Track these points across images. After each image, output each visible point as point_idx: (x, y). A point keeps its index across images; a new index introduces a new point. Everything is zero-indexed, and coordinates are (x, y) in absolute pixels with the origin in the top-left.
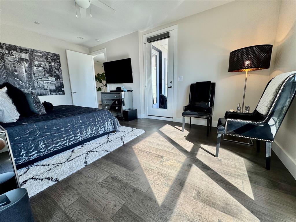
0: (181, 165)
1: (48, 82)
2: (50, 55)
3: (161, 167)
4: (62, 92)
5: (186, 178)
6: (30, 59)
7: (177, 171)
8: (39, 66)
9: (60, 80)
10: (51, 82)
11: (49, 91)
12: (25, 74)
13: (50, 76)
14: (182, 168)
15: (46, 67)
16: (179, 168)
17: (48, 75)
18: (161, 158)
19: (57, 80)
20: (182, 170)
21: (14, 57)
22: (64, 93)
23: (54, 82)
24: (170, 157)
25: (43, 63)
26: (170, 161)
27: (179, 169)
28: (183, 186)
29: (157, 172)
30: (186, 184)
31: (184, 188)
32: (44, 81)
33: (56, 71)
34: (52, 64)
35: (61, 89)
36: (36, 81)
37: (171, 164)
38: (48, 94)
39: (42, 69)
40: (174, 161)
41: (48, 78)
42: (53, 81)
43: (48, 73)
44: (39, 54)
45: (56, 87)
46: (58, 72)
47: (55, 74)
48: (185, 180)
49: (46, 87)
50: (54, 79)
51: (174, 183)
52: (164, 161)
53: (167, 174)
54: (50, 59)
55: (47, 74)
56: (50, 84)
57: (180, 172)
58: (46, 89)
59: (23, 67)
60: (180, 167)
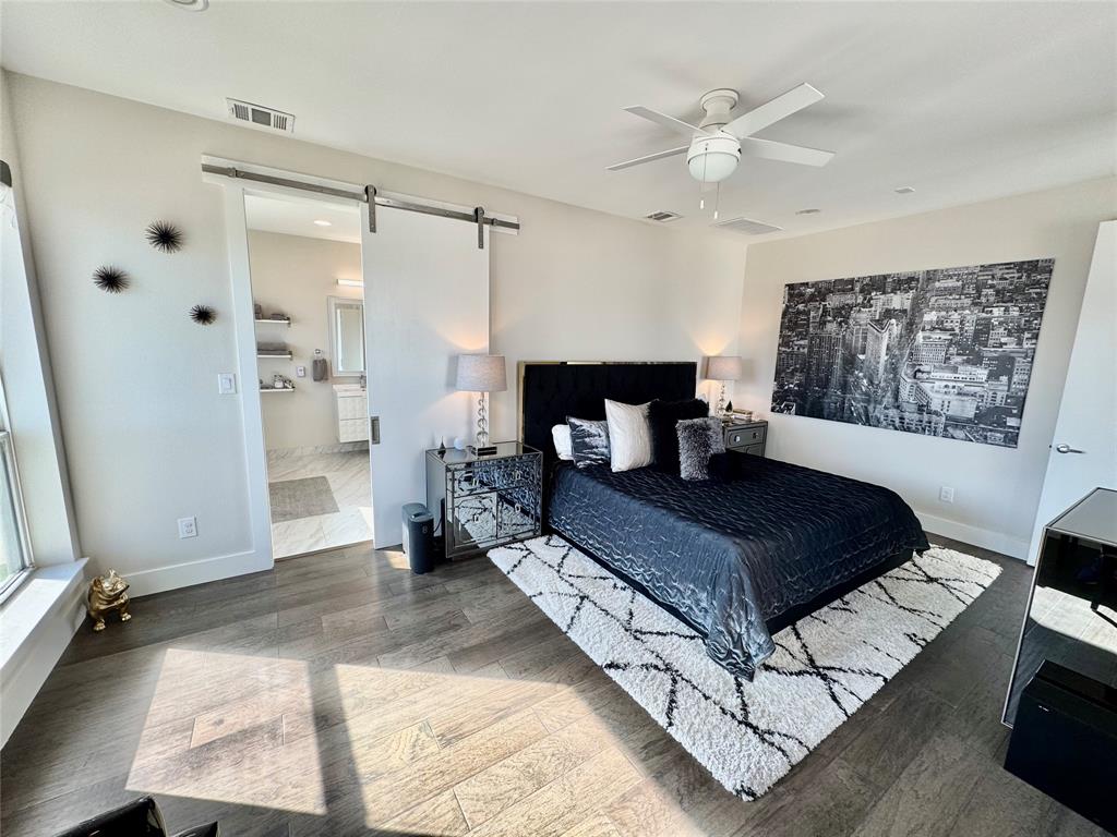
0: (363, 768)
1: (951, 384)
2: (999, 273)
3: (405, 712)
4: (1001, 432)
5: (320, 744)
6: (913, 309)
7: (359, 739)
8: (939, 326)
9: (1010, 380)
10: (962, 385)
11: (944, 419)
12: (884, 357)
13: (968, 362)
14: (351, 760)
15: (961, 329)
16: (360, 754)
17: (959, 359)
18: (443, 735)
19: (997, 379)
20: (348, 756)
21: (873, 309)
22: (1012, 439)
23: (977, 389)
24: (420, 764)
25: (956, 316)
26: (408, 750)
27: (358, 749)
28: (317, 718)
29: (401, 695)
30: (311, 730)
31: (310, 719)
32: (937, 383)
33: (1003, 340)
34: (995, 310)
35: (999, 418)
36: (908, 380)
37: (394, 745)
38: (935, 432)
39: (947, 336)
40: (395, 762)
41: (955, 370)
42: (972, 382)
43: (963, 349)
44: (951, 283)
45: (978, 408)
46: (1014, 346)
47: (995, 352)
48: (319, 736)
49: (935, 406)
50: (982, 373)
51: (341, 709)
52: (423, 736)
53: (375, 712)
54: (991, 291)
55: (958, 354)
56: (959, 394)
57: (347, 744)
58: (936, 413)
59: (886, 335)
60: (358, 761)
